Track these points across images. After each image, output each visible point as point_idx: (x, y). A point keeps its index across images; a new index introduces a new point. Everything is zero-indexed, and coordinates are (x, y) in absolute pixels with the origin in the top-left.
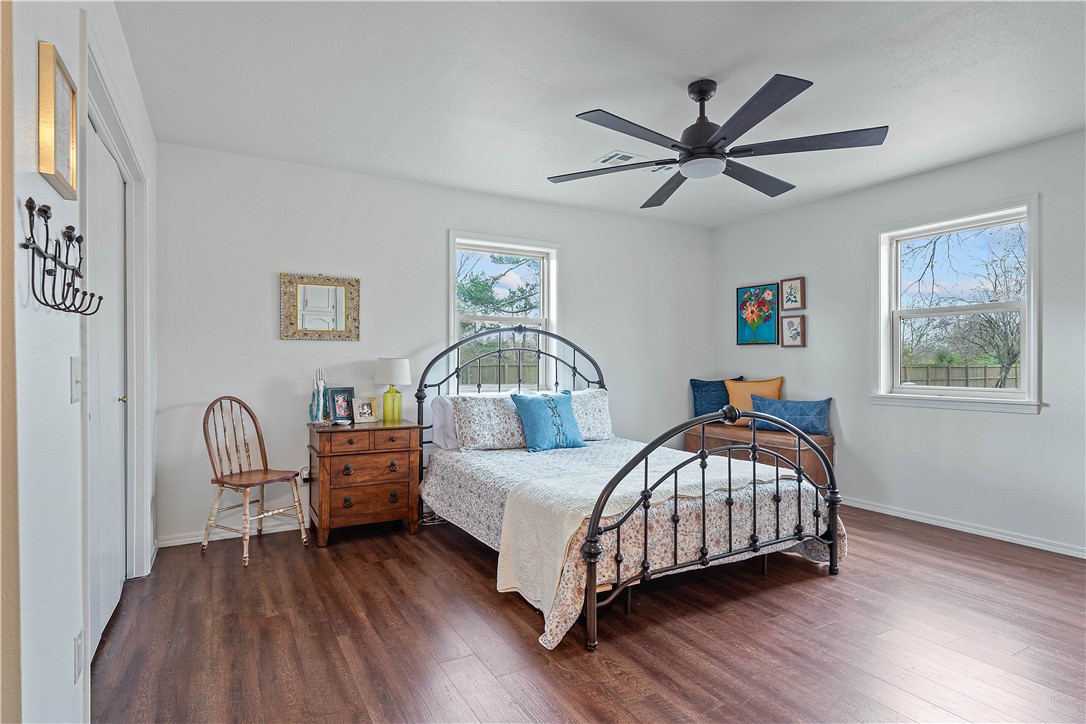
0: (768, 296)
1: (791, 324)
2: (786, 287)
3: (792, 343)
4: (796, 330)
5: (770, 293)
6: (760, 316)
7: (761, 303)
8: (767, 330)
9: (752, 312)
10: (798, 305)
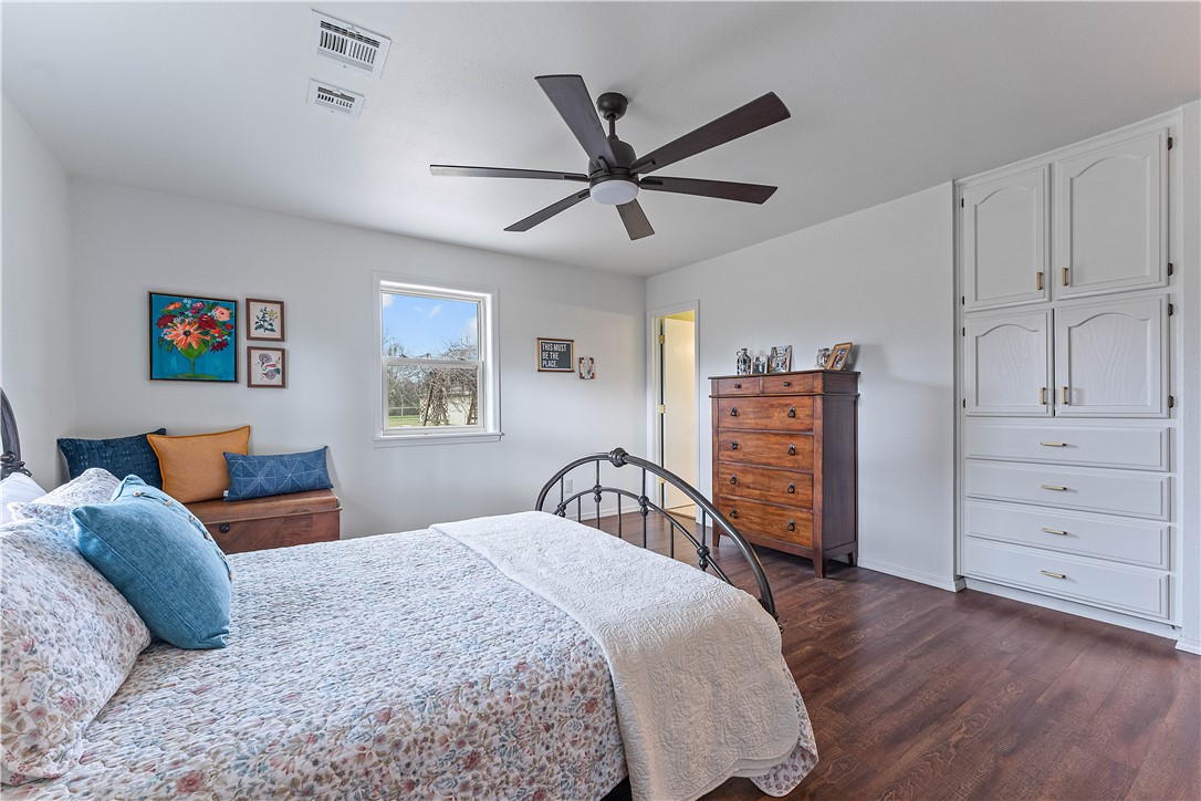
0: (220, 315)
1: (264, 359)
2: (256, 309)
3: (266, 381)
4: (274, 366)
5: (225, 311)
6: (205, 343)
7: (207, 324)
8: (217, 362)
9: (187, 334)
10: (277, 335)
